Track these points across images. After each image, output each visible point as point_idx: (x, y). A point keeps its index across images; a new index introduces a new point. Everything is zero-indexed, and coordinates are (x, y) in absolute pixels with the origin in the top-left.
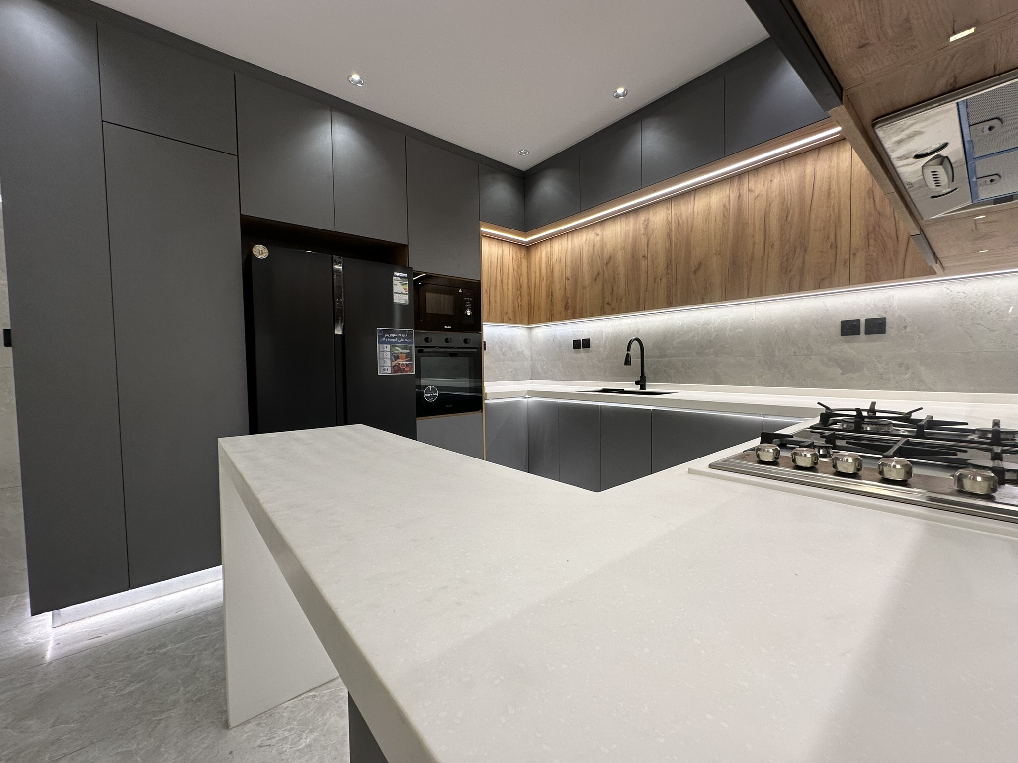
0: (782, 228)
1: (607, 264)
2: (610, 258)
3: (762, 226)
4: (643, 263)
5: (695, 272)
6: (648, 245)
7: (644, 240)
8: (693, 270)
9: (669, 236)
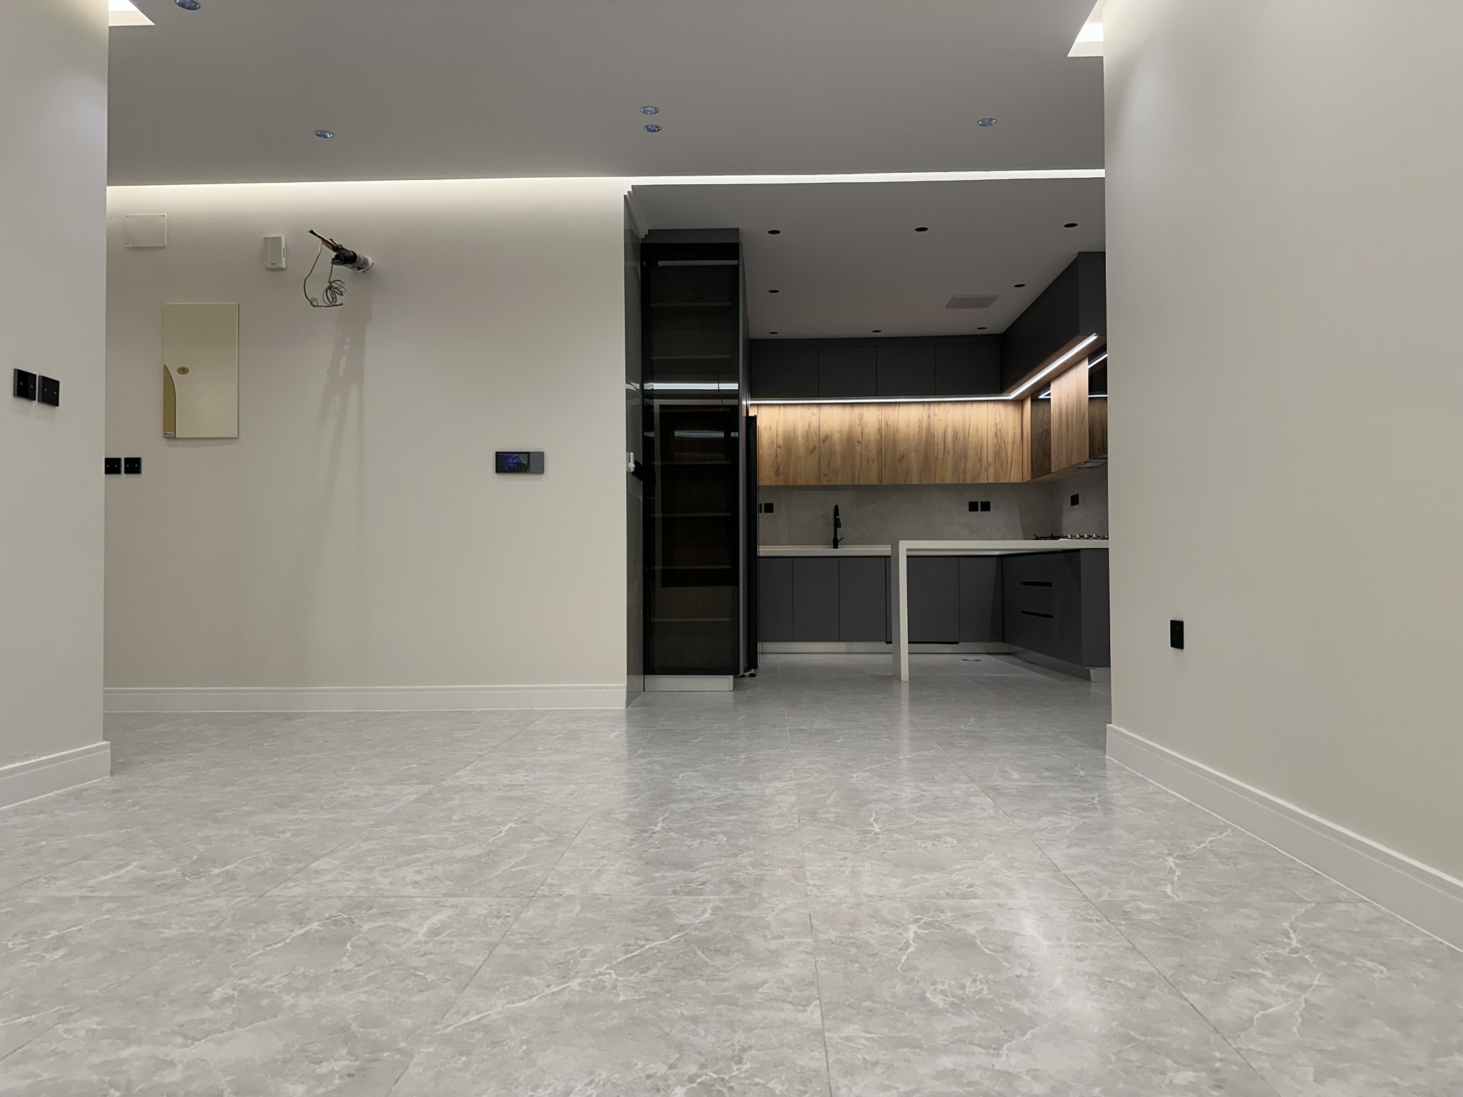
0: (954, 444)
1: (823, 441)
2: (827, 437)
3: (943, 439)
4: (858, 447)
5: (900, 461)
6: (862, 434)
7: (859, 429)
8: (898, 459)
9: (880, 430)
